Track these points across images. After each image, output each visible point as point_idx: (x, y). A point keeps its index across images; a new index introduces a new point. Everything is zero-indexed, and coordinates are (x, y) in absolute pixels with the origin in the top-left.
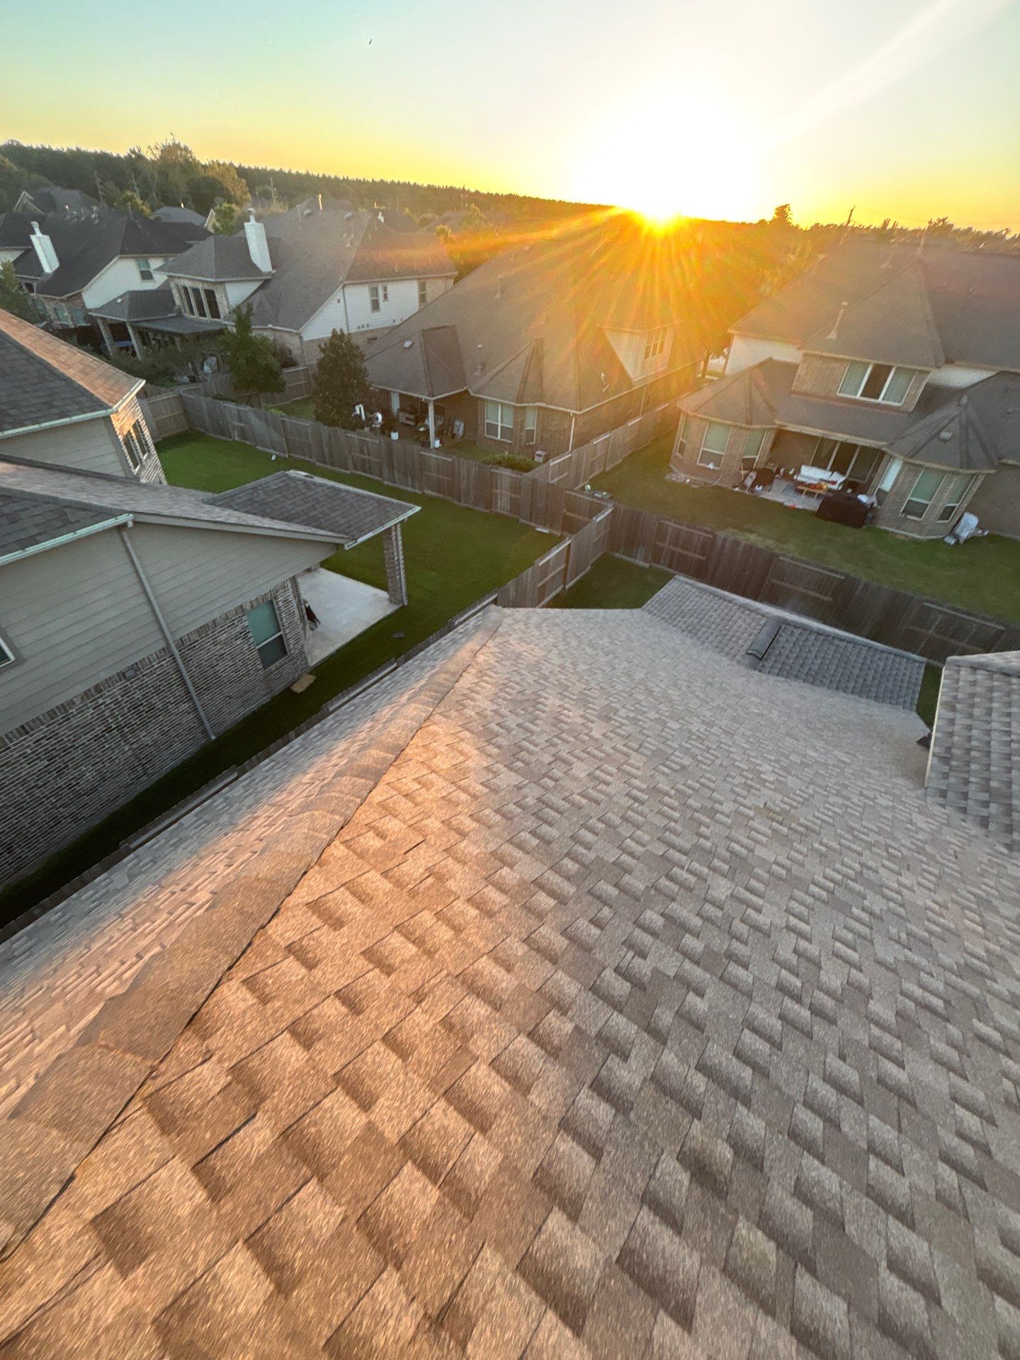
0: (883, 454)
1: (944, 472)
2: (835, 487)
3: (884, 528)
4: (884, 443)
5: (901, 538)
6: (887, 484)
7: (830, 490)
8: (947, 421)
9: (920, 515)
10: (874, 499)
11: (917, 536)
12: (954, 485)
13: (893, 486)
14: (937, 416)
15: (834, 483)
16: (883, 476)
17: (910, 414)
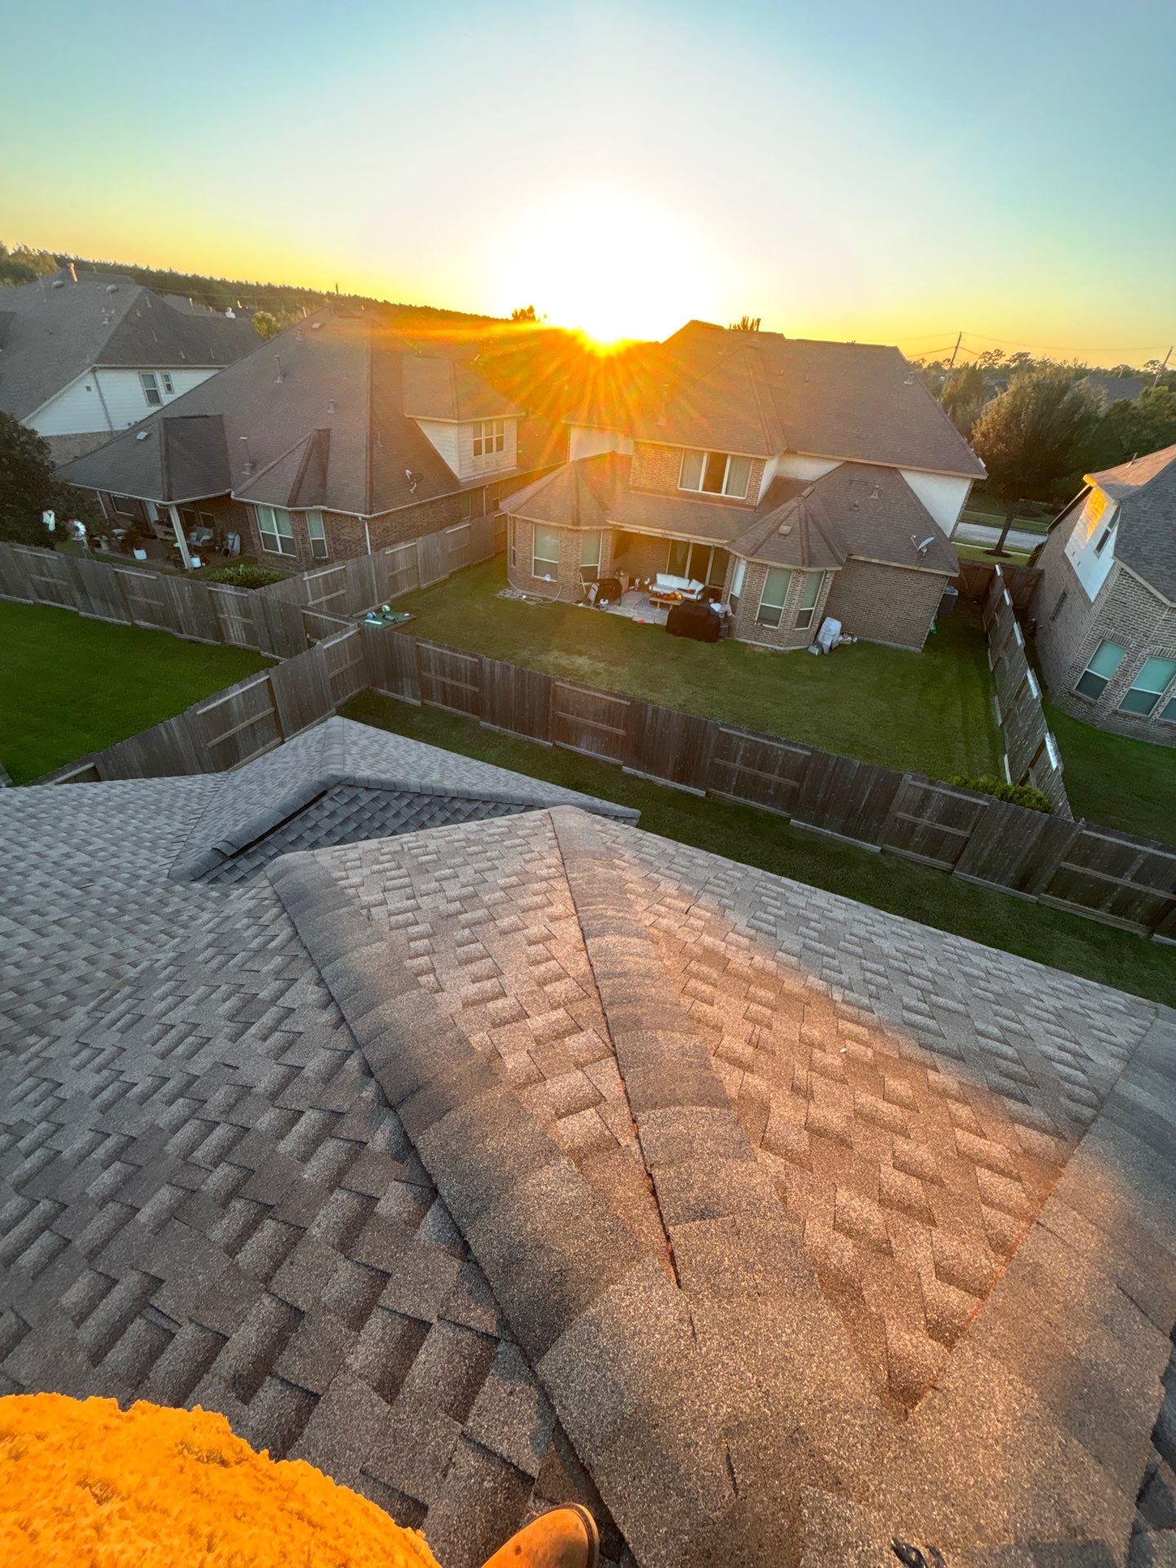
0: (730, 554)
1: (789, 571)
2: (693, 597)
3: (740, 640)
4: (728, 543)
5: (761, 650)
6: (737, 590)
7: (687, 601)
8: (786, 515)
9: (776, 623)
10: (728, 607)
11: (779, 648)
12: (803, 585)
13: (743, 591)
14: (779, 510)
15: (692, 592)
16: (732, 580)
17: (755, 509)
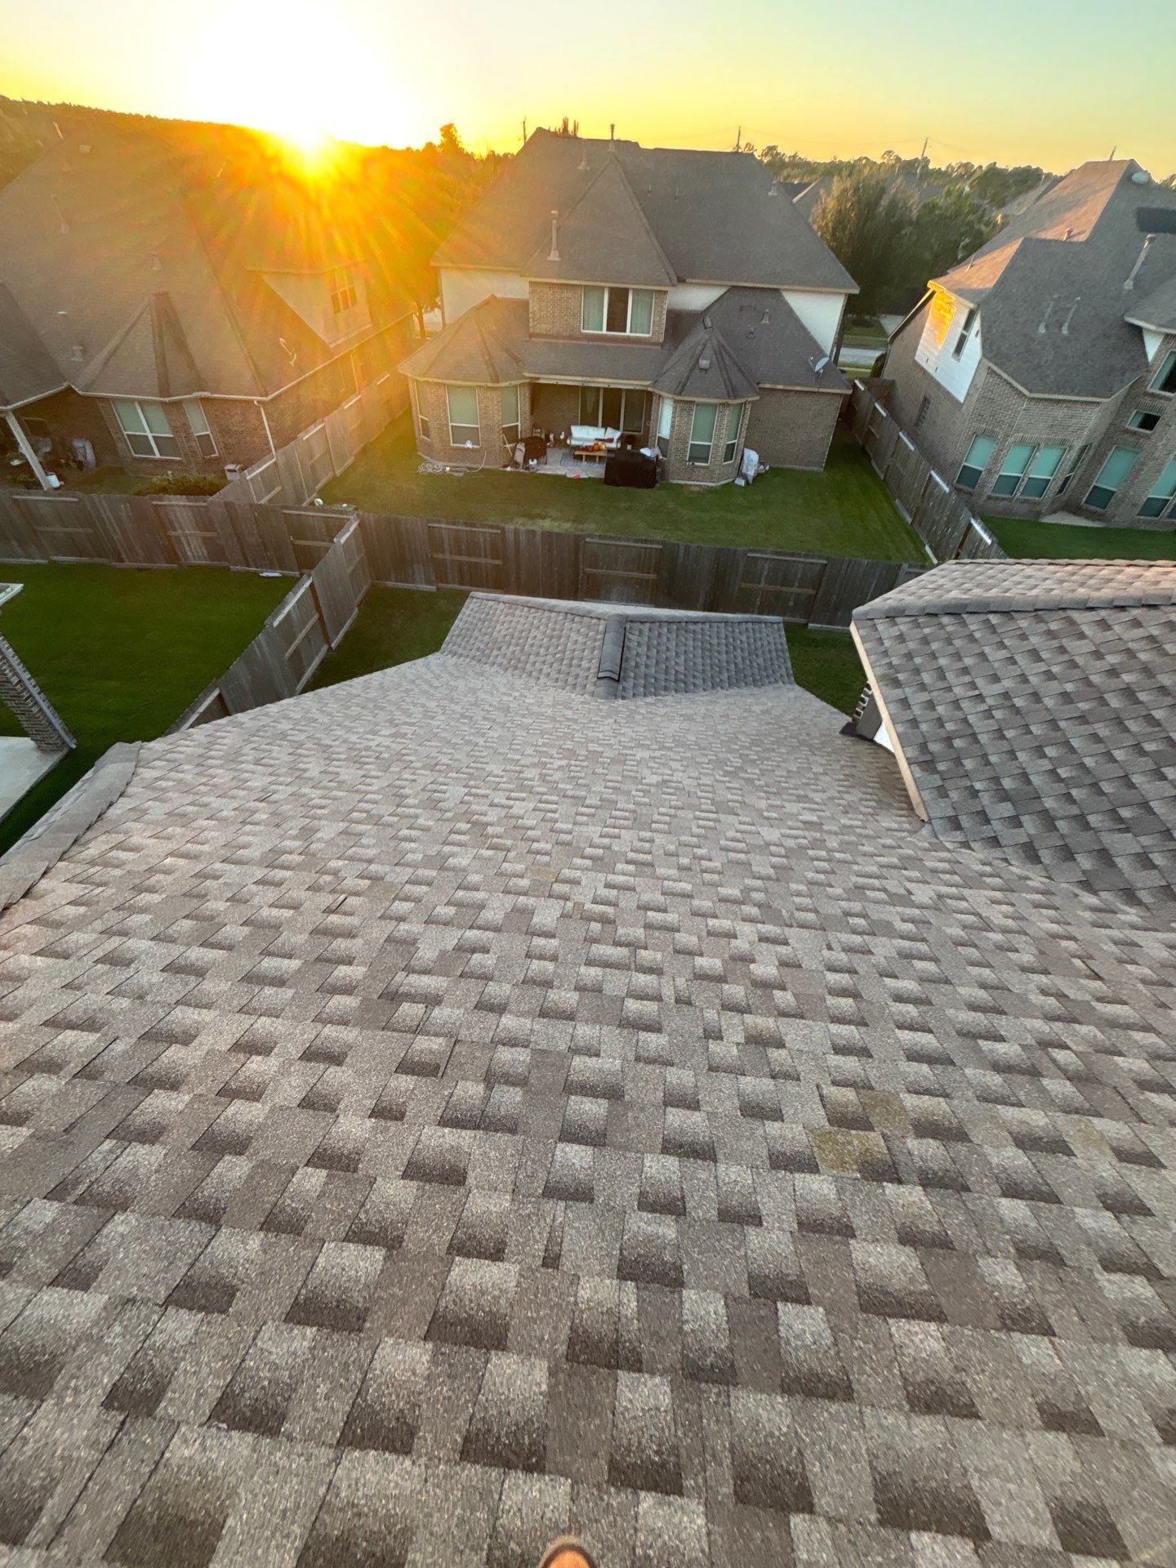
0: (650, 395)
1: (715, 406)
2: (613, 445)
3: (675, 482)
4: (648, 383)
5: (695, 489)
6: (665, 431)
7: (610, 451)
8: (700, 348)
9: (706, 460)
10: (657, 451)
11: (711, 484)
12: (727, 418)
13: (672, 432)
14: (689, 343)
16: (658, 420)
17: (662, 345)
